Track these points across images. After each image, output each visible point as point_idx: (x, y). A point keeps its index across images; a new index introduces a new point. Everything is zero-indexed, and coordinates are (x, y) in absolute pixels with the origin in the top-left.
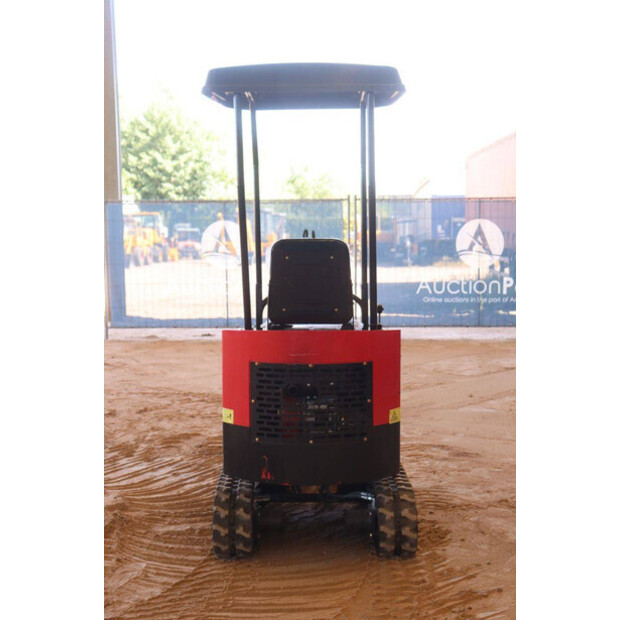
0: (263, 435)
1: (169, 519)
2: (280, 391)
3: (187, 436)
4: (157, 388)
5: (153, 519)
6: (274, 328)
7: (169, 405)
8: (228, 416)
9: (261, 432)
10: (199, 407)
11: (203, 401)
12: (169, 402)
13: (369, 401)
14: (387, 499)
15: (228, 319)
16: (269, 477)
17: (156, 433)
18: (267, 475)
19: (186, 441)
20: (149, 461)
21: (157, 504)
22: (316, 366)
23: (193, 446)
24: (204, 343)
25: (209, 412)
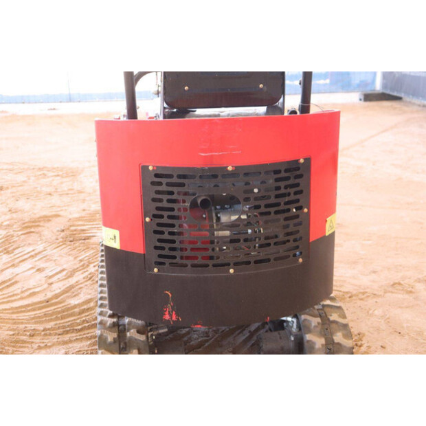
0: (163, 264)
1: (37, 340)
2: (187, 204)
3: (47, 219)
4: (11, 164)
5: (17, 342)
6: (171, 115)
7: (24, 182)
8: (111, 238)
9: (162, 260)
10: (55, 183)
11: (58, 176)
12: (26, 179)
13: (306, 210)
14: (314, 321)
15: (70, 94)
16: (174, 318)
17: (14, 215)
18: (171, 315)
19: (47, 225)
20: (8, 253)
21: (21, 316)
22: (236, 168)
23: (55, 231)
24: (51, 117)
25: (66, 189)
